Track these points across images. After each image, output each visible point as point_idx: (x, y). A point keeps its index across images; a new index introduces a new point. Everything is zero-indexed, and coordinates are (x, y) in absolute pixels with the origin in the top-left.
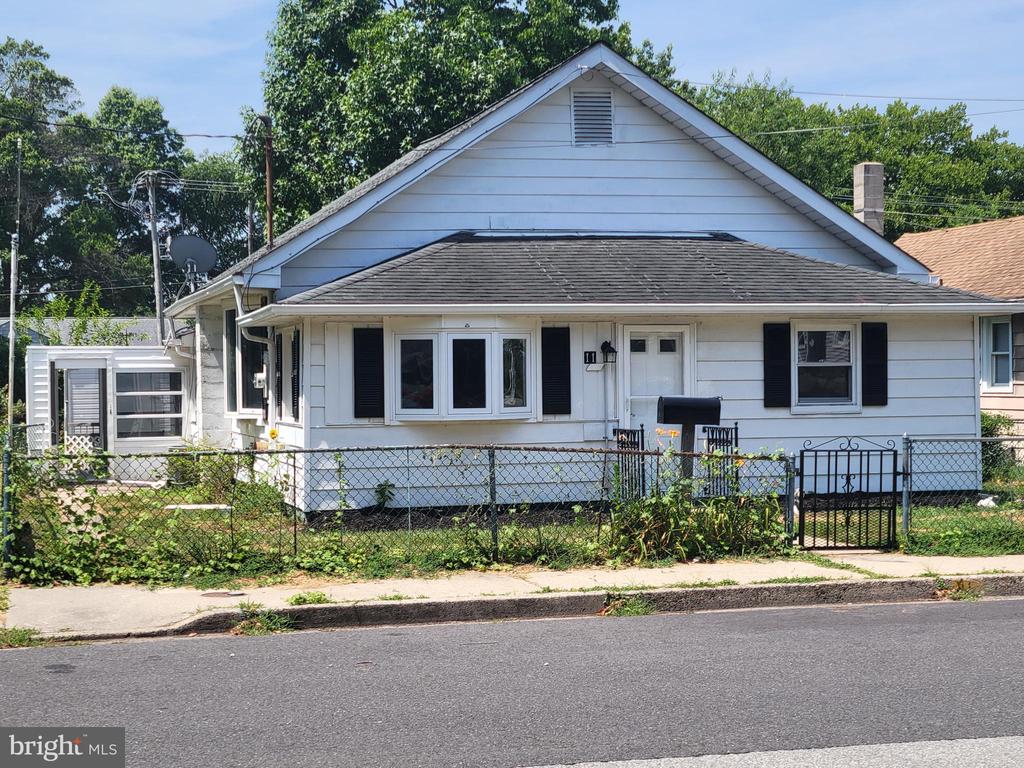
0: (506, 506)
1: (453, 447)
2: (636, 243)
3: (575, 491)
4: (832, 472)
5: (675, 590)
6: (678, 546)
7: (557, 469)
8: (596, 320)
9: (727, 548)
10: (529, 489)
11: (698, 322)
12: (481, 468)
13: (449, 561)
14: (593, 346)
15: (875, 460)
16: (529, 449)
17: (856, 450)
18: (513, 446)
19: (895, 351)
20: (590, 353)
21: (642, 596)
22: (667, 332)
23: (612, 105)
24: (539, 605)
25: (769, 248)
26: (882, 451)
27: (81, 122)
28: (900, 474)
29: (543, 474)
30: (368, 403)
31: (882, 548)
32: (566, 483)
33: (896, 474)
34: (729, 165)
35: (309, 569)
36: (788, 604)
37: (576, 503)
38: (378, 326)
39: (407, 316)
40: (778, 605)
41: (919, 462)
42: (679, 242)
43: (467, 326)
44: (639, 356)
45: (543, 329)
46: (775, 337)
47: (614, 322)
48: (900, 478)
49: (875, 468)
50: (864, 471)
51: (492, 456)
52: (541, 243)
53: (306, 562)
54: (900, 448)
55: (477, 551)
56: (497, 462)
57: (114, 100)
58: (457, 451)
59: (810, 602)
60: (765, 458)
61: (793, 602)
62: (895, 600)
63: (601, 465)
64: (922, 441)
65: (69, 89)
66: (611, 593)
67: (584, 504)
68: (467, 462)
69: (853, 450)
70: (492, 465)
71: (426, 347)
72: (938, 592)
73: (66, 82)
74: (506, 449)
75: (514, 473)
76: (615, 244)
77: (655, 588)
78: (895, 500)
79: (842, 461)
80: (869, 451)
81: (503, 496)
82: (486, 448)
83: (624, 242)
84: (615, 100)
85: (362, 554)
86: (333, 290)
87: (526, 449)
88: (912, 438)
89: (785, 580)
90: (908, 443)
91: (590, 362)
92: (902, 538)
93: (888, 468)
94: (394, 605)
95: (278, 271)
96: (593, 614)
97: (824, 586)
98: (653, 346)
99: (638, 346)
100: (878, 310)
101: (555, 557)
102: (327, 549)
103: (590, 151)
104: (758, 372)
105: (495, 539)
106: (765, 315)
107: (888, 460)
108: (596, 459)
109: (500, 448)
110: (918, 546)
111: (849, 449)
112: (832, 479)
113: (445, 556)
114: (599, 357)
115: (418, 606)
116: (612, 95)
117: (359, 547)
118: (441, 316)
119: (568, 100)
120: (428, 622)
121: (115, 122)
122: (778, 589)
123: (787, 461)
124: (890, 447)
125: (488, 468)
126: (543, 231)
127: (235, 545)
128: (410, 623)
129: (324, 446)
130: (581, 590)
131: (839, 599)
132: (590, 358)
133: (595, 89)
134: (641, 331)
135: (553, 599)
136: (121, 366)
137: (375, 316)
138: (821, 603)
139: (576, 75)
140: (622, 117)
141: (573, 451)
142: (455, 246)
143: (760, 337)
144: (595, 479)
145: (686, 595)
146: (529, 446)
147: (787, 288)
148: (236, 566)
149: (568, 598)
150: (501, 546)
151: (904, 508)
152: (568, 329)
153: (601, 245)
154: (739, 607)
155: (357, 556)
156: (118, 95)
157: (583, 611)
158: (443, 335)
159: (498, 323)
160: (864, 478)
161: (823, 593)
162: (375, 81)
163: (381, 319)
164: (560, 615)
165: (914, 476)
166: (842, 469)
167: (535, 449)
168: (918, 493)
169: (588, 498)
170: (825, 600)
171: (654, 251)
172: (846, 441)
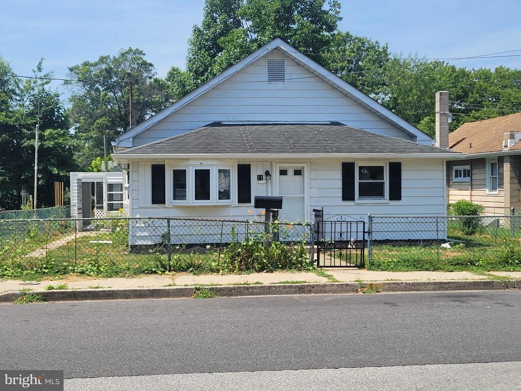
0: (175, 245)
1: (150, 218)
2: (294, 126)
3: (208, 238)
4: (333, 231)
5: (230, 286)
6: (256, 265)
7: (199, 228)
8: (263, 161)
9: (280, 266)
10: (186, 238)
11: (311, 162)
12: (163, 228)
13: (147, 270)
14: (262, 172)
15: (354, 225)
16: (186, 219)
17: (345, 221)
18: (178, 218)
19: (405, 175)
20: (260, 176)
21: (211, 289)
22: (298, 166)
23: (285, 65)
24: (162, 292)
25: (356, 129)
26: (357, 222)
27: (156, 81)
28: (366, 232)
29: (192, 231)
30: (158, 197)
31: (357, 267)
32: (204, 235)
33: (364, 232)
34: (339, 91)
35: (80, 273)
36: (285, 294)
37: (208, 244)
38: (163, 163)
39: (175, 159)
40: (280, 294)
41: (375, 227)
42: (314, 126)
43: (201, 163)
44: (284, 177)
45: (238, 165)
46: (348, 169)
47: (271, 162)
48: (366, 235)
49: (354, 229)
50: (349, 230)
51: (169, 222)
52: (250, 127)
53: (80, 270)
54: (366, 220)
55: (160, 266)
56: (171, 225)
57: (172, 72)
58: (152, 220)
59: (295, 293)
60: (300, 224)
61: (287, 293)
62: (338, 292)
63: (220, 227)
64: (378, 217)
65: (152, 68)
66: (198, 287)
67: (212, 244)
68: (156, 225)
69: (343, 221)
70: (169, 226)
71: (183, 172)
72: (359, 289)
73: (151, 65)
74: (175, 219)
75: (179, 230)
76: (283, 127)
77: (222, 285)
78: (364, 244)
79: (338, 225)
80: (351, 222)
81: (173, 240)
82: (166, 219)
83: (288, 126)
84: (287, 63)
85: (106, 266)
86: (143, 148)
87: (184, 219)
88: (372, 216)
89: (288, 282)
90: (370, 218)
91: (260, 180)
92: (367, 262)
93: (361, 229)
94: (92, 291)
95: (131, 140)
96: (188, 297)
97: (303, 285)
98: (291, 173)
99: (283, 172)
100: (394, 156)
101: (197, 269)
102: (90, 263)
103: (274, 85)
104: (339, 184)
105: (170, 260)
106: (343, 158)
107: (361, 226)
108: (218, 224)
109: (172, 219)
110: (375, 266)
111: (341, 220)
112: (333, 234)
113: (145, 268)
114: (264, 177)
115: (104, 291)
116: (285, 61)
117: (105, 263)
118: (189, 159)
119: (265, 63)
120: (108, 299)
121: (173, 81)
122: (280, 286)
123: (311, 226)
124: (361, 220)
125: (167, 227)
126: (253, 121)
127: (48, 262)
128: (100, 299)
129: (138, 216)
130: (186, 285)
131: (310, 292)
132: (260, 178)
133: (276, 58)
134: (284, 166)
135: (169, 289)
136: (109, 181)
137: (161, 159)
138: (301, 293)
139: (266, 52)
140: (290, 70)
141: (207, 220)
142: (210, 128)
143: (340, 168)
144: (217, 233)
145: (234, 289)
146: (185, 218)
147: (355, 147)
148: (46, 271)
149: (176, 289)
150: (172, 263)
151: (368, 248)
152: (250, 165)
153: (276, 128)
154: (260, 295)
155: (103, 267)
156: (174, 70)
157: (184, 295)
158: (191, 167)
159: (215, 162)
160: (349, 234)
161: (302, 289)
162: (227, 59)
163: (164, 160)
164: (172, 297)
165: (373, 233)
166: (338, 230)
167: (189, 220)
168: (376, 241)
169: (215, 242)
170: (303, 292)
171: (300, 130)
172: (339, 217)
